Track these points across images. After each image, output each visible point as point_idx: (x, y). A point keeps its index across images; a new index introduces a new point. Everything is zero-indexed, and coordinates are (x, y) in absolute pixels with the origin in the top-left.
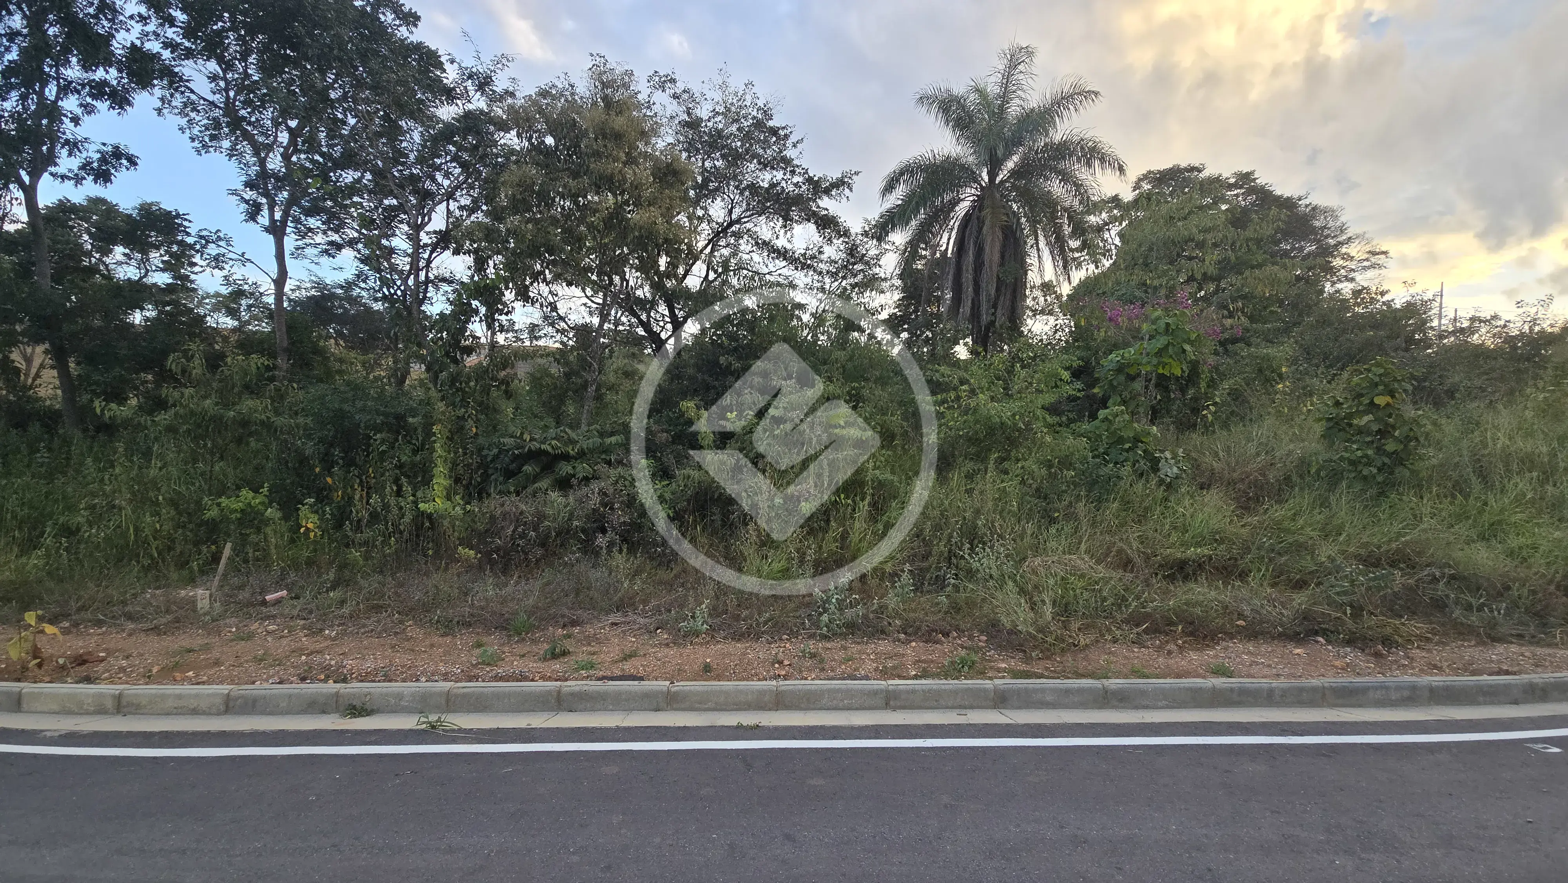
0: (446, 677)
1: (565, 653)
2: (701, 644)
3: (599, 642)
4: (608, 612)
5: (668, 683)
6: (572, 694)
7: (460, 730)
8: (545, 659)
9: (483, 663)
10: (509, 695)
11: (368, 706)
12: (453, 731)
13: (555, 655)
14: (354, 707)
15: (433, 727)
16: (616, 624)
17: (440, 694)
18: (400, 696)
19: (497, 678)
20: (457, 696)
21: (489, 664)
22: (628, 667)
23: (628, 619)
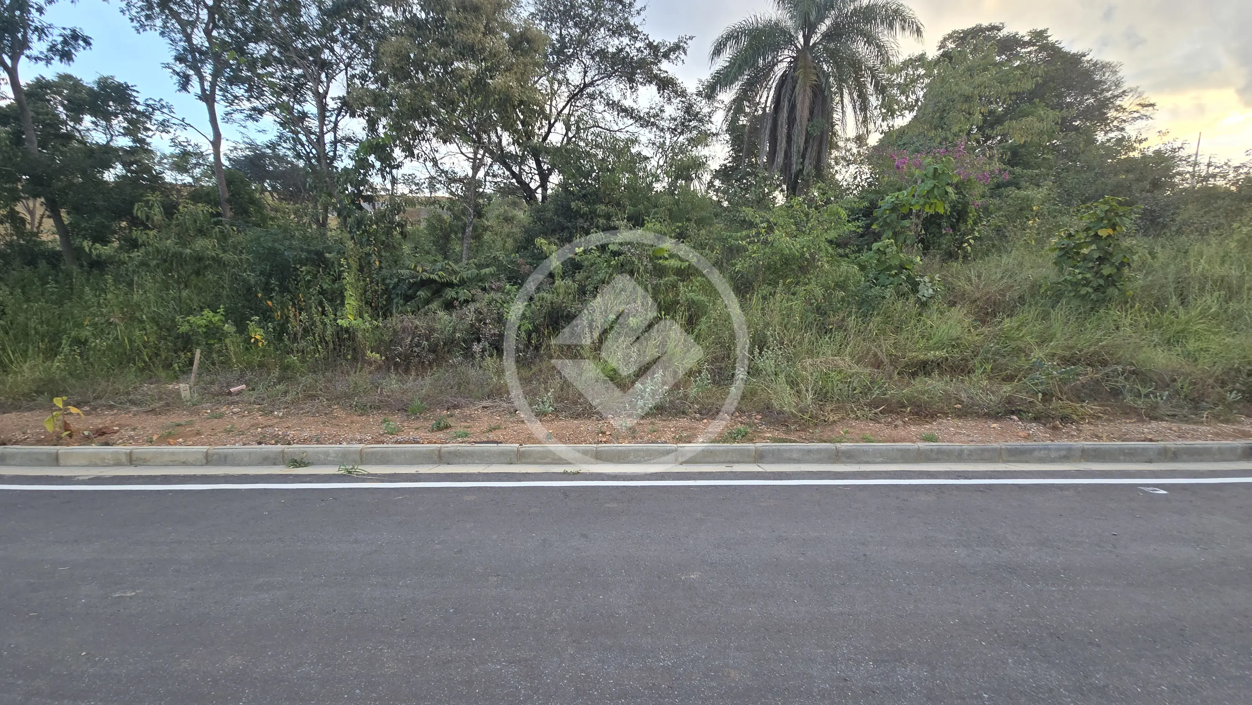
0: (361, 441)
1: (447, 427)
2: (548, 421)
3: (473, 419)
4: (481, 399)
5: (517, 445)
6: (449, 453)
7: (369, 475)
8: (433, 431)
9: (388, 433)
10: (404, 453)
11: (305, 460)
12: (364, 475)
13: (441, 427)
14: (295, 461)
15: (349, 472)
16: (486, 407)
17: (355, 452)
18: (327, 454)
19: (396, 442)
20: (367, 454)
21: (392, 434)
22: (492, 436)
23: (495, 404)
